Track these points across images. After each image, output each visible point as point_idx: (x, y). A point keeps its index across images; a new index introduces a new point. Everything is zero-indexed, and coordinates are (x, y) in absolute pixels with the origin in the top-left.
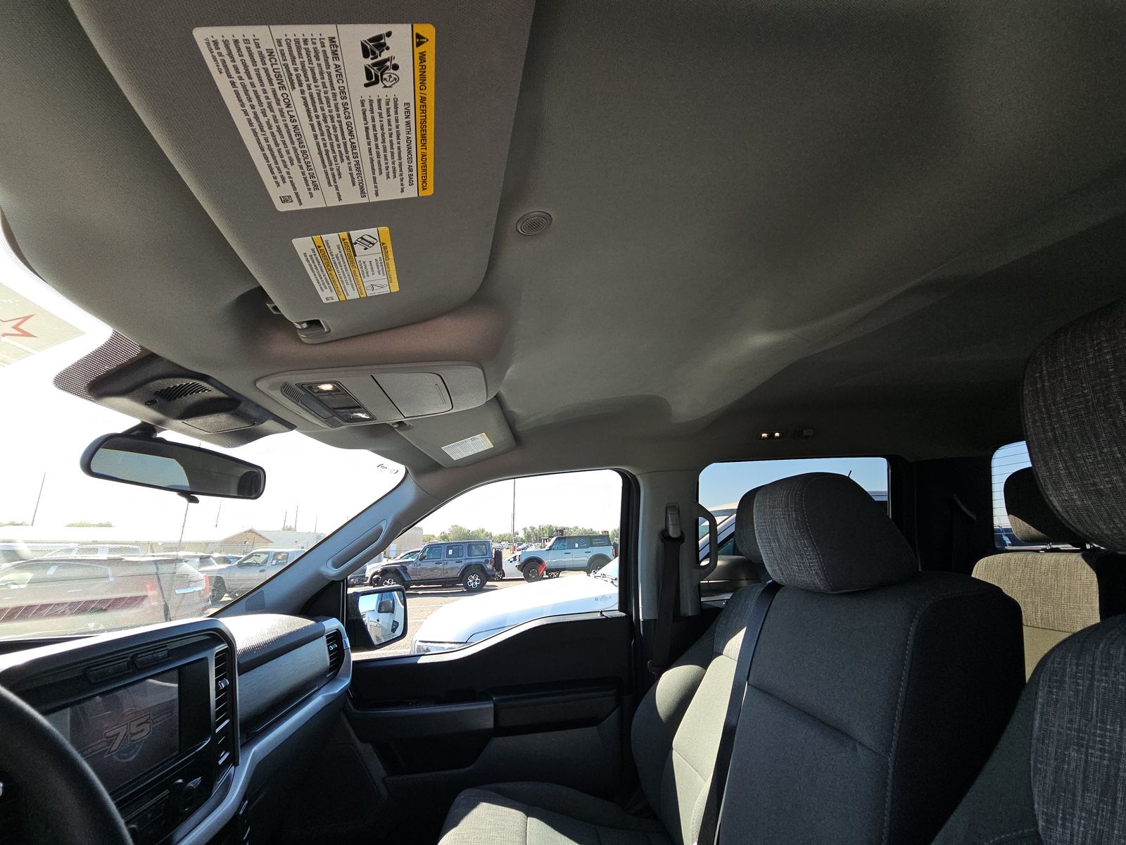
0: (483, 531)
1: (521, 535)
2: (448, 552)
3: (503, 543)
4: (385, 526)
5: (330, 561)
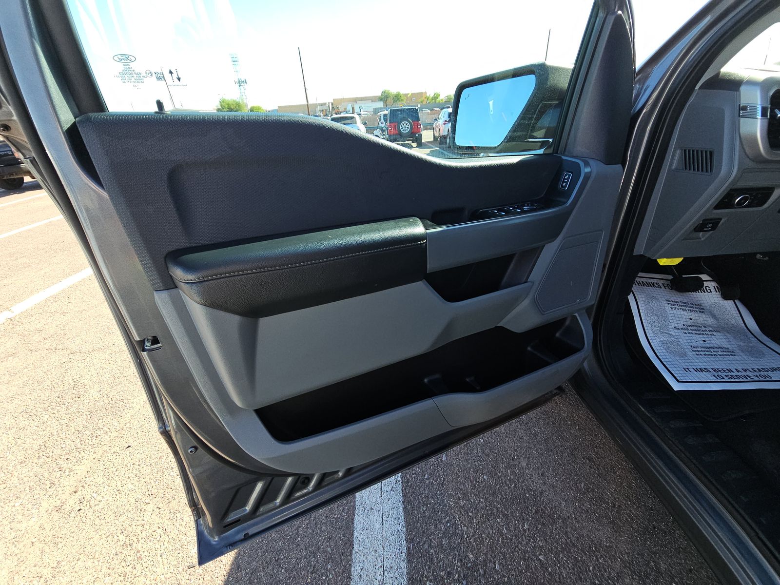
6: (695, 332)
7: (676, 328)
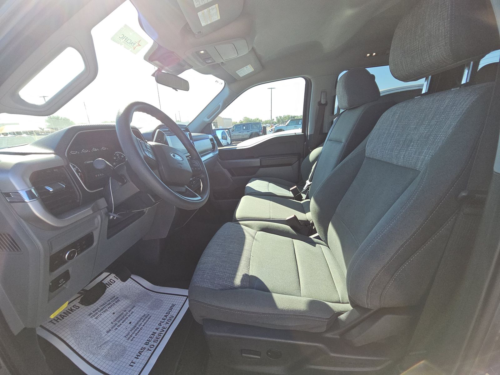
0: (258, 119)
1: (275, 120)
2: (243, 128)
3: (267, 124)
4: (221, 104)
5: (206, 117)
6: (122, 321)
7: (108, 332)
